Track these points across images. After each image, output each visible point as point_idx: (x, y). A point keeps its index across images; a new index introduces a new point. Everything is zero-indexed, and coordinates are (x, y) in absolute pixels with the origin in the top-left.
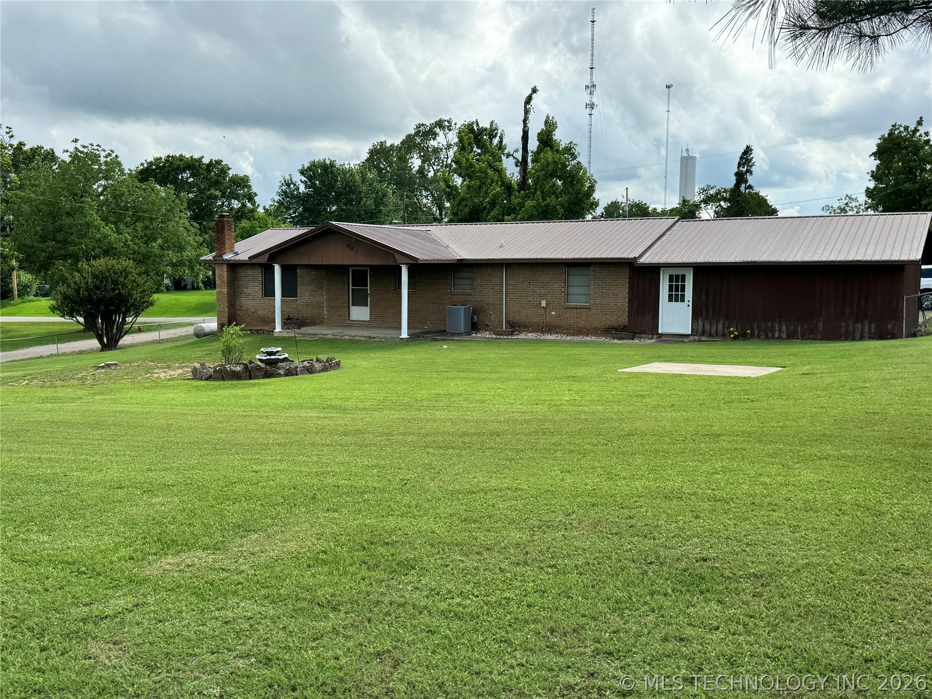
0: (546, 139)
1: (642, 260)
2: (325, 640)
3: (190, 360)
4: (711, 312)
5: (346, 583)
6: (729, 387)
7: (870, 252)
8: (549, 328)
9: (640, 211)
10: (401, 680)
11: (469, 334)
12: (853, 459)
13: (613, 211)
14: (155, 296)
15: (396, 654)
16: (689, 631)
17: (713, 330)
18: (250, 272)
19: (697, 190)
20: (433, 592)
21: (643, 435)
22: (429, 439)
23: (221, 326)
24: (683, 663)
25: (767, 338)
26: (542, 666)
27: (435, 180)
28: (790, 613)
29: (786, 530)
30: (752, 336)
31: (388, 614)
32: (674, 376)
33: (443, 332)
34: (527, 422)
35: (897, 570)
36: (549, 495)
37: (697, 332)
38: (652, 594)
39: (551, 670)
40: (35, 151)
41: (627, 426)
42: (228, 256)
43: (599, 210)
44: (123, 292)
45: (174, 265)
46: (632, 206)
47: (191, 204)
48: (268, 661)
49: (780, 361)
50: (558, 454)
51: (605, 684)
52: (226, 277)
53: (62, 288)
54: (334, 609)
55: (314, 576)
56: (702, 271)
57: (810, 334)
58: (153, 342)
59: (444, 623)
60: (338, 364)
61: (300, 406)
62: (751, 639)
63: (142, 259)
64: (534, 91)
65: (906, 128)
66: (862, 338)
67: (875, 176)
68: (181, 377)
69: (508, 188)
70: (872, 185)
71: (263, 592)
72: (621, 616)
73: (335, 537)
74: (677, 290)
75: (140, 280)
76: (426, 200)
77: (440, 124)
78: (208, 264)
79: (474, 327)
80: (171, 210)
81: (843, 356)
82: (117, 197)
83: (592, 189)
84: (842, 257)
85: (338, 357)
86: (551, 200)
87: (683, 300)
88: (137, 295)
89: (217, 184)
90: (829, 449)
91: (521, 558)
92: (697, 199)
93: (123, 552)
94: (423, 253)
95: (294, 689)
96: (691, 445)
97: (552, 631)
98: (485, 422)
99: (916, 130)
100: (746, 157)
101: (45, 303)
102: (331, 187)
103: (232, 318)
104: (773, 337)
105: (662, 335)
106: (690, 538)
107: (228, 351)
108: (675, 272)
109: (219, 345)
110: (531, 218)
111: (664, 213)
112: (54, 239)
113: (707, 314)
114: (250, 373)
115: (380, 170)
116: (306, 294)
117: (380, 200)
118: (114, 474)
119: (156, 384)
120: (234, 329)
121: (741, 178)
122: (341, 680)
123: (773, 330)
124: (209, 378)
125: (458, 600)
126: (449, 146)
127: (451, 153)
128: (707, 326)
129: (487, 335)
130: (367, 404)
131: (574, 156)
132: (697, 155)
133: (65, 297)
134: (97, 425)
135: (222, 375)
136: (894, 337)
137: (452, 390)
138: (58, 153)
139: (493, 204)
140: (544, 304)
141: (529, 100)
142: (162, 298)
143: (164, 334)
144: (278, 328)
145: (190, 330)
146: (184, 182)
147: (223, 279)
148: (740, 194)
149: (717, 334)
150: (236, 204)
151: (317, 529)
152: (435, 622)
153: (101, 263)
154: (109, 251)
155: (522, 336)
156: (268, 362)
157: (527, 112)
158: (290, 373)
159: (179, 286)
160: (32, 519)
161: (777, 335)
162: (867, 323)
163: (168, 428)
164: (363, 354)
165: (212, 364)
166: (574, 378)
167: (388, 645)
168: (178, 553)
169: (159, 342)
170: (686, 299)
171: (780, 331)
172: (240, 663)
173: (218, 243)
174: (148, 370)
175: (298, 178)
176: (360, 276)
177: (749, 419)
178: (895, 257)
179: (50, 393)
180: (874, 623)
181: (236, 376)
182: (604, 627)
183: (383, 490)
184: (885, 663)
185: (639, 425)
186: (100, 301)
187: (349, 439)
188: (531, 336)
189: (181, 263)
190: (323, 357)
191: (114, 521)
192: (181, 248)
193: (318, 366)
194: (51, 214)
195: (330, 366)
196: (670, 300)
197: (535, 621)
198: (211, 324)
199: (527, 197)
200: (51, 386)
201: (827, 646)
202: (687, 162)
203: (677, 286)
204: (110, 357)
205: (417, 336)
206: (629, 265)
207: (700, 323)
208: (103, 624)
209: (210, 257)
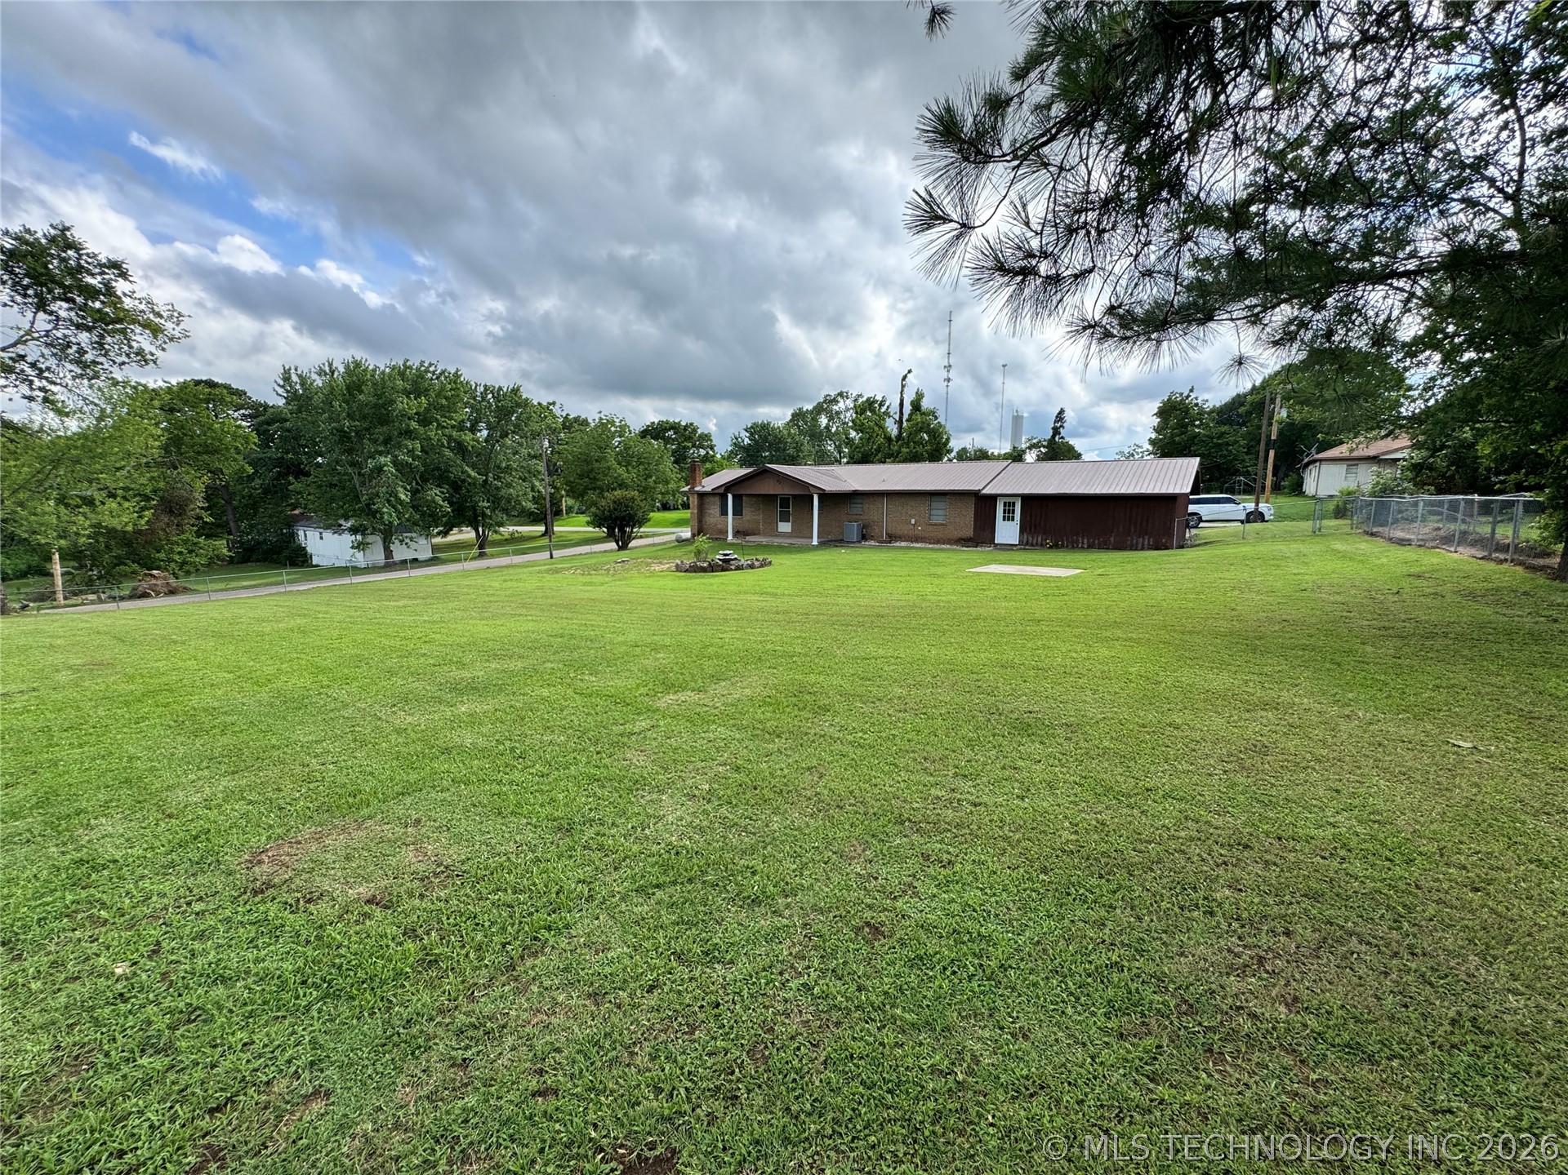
0: (916, 406)
1: (984, 492)
2: (773, 757)
3: (674, 558)
4: (1033, 529)
5: (785, 718)
6: (1046, 584)
7: (1151, 486)
8: (917, 539)
9: (982, 455)
10: (825, 787)
11: (860, 542)
12: (1138, 641)
13: (963, 456)
14: (652, 514)
15: (821, 770)
16: (1020, 763)
17: (1035, 542)
18: (712, 499)
19: (1024, 439)
20: (842, 729)
21: (985, 619)
22: (834, 618)
23: (693, 535)
24: (1016, 785)
25: (1073, 547)
26: (919, 783)
27: (837, 433)
28: (1092, 752)
29: (1089, 693)
30: (1062, 546)
31: (813, 741)
32: (1006, 575)
33: (841, 541)
34: (902, 607)
35: (1170, 725)
36: (920, 662)
37: (1023, 542)
38: (994, 736)
39: (925, 785)
40: (576, 419)
41: (974, 613)
42: (698, 489)
43: (953, 454)
44: (631, 512)
45: (662, 494)
46: (975, 451)
47: (674, 452)
48: (737, 769)
49: (1083, 565)
50: (926, 632)
51: (963, 797)
52: (696, 502)
53: (593, 509)
54: (778, 736)
55: (763, 713)
56: (1029, 500)
57: (1105, 546)
58: (649, 545)
59: (851, 750)
60: (770, 563)
61: (746, 593)
62: (1064, 770)
63: (644, 490)
64: (910, 371)
65: (1181, 394)
66: (1143, 549)
67: (1157, 430)
68: (669, 570)
69: (889, 439)
70: (1154, 436)
71: (731, 722)
72: (973, 750)
73: (775, 686)
74: (1009, 513)
75: (642, 504)
76: (830, 447)
77: (841, 394)
78: (685, 493)
79: (864, 537)
80: (661, 457)
81: (1129, 562)
82: (627, 448)
83: (948, 440)
84: (1130, 491)
85: (770, 558)
86: (919, 449)
87: (1013, 520)
88: (640, 514)
89: (689, 439)
90: (1119, 633)
91: (902, 706)
92: (1024, 446)
93: (642, 690)
94: (830, 486)
95: (755, 789)
96: (1020, 628)
97: (925, 759)
98: (873, 607)
99: (1188, 396)
100: (1060, 416)
101: (584, 519)
102: (765, 439)
103: (700, 530)
104: (1077, 547)
105: (997, 544)
106: (1020, 696)
107: (698, 553)
108: (1008, 500)
109: (692, 548)
110: (906, 460)
111: (998, 458)
112: (588, 477)
113: (1030, 530)
114: (713, 568)
115: (799, 427)
116: (748, 514)
117: (798, 447)
118: (632, 637)
119: (653, 574)
120: (701, 538)
121: (1056, 431)
122: (786, 785)
123: (1077, 542)
124: (686, 571)
125: (860, 734)
126: (847, 410)
127: (848, 415)
128: (1030, 538)
129: (872, 543)
130: (791, 592)
131: (936, 418)
132: (1025, 415)
133: (595, 515)
134: (618, 602)
135: (694, 569)
136: (1167, 548)
137: (849, 583)
138: (590, 421)
139: (878, 450)
140: (913, 521)
141: (905, 378)
142: (655, 516)
143: (657, 540)
144: (730, 537)
145: (673, 537)
146: (669, 438)
147: (694, 503)
148: (1055, 443)
149: (1037, 544)
150: (702, 452)
151: (763, 681)
152: (846, 749)
153: (618, 493)
154: (622, 485)
155: (898, 544)
156: (724, 561)
157: (903, 386)
158: (738, 568)
159: (665, 507)
160: (585, 666)
161: (1080, 546)
162: (1147, 537)
163: (663, 605)
164: (787, 556)
165: (688, 562)
166: (935, 575)
167: (815, 763)
168: (676, 692)
169: (654, 545)
170: (1016, 519)
171: (1083, 543)
172: (720, 769)
173: (691, 480)
174: (648, 565)
175: (744, 434)
176: (785, 502)
177: (1061, 608)
178: (1170, 491)
179: (588, 579)
180: (1153, 763)
181: (703, 570)
182: (961, 757)
183: (806, 655)
184: (1161, 793)
185: (982, 611)
186: (617, 518)
187: (781, 617)
188: (903, 544)
189: (667, 493)
190: (760, 558)
191: (635, 669)
192: (667, 482)
193: (757, 563)
194: (586, 460)
195: (765, 564)
196: (1004, 520)
197: (913, 752)
198: (686, 533)
199: (902, 445)
200: (589, 574)
201: (1118, 778)
202: (1017, 420)
203: (1009, 510)
204: (624, 555)
205: (825, 544)
206: (976, 495)
207: (1025, 537)
208: (634, 738)
209: (686, 489)
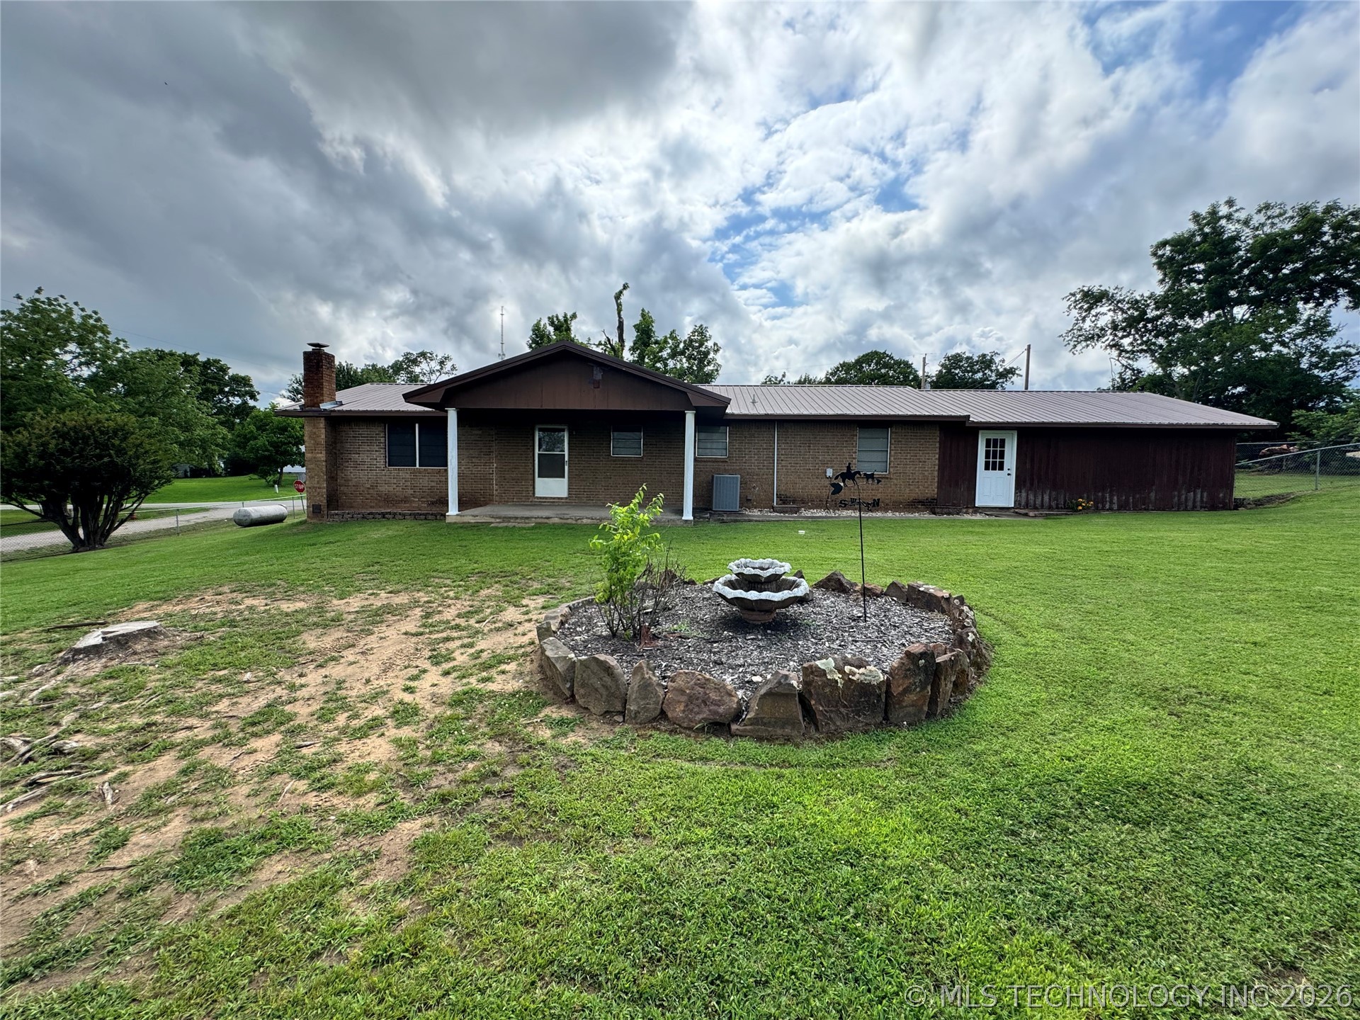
4: (1036, 482)
8: (837, 504)
11: (740, 511)
17: (1038, 502)
23: (314, 510)
37: (1020, 504)
42: (326, 406)
44: (118, 460)
52: (323, 436)
64: (625, 287)
74: (995, 457)
87: (1001, 468)
89: (215, 380)
103: (332, 496)
104: (1103, 509)
105: (979, 508)
108: (993, 433)
113: (1032, 484)
123: (1103, 501)
128: (1031, 497)
140: (829, 473)
144: (453, 510)
147: (319, 439)
149: (1042, 506)
150: (236, 401)
157: (619, 305)
161: (1107, 506)
162: (1199, 491)
170: (1006, 467)
171: (1111, 502)
173: (308, 387)
196: (987, 468)
203: (995, 452)
206: (942, 426)
207: (1024, 494)
